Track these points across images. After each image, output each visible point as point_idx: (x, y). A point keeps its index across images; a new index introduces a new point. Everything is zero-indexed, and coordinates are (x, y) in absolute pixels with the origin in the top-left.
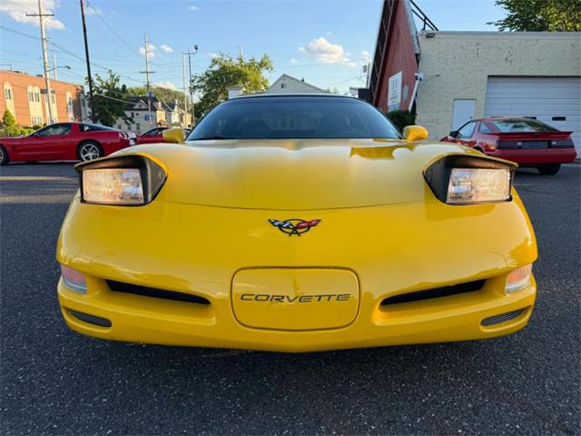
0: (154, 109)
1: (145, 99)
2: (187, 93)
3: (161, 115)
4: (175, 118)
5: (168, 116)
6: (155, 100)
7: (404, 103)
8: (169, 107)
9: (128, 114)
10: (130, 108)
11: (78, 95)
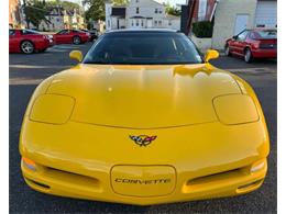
0: (62, 15)
1: (57, 9)
2: (81, 5)
3: (66, 19)
4: (74, 20)
5: (70, 19)
6: (62, 9)
7: (208, 16)
8: (71, 14)
9: (47, 18)
10: (48, 14)
11: (17, 8)
